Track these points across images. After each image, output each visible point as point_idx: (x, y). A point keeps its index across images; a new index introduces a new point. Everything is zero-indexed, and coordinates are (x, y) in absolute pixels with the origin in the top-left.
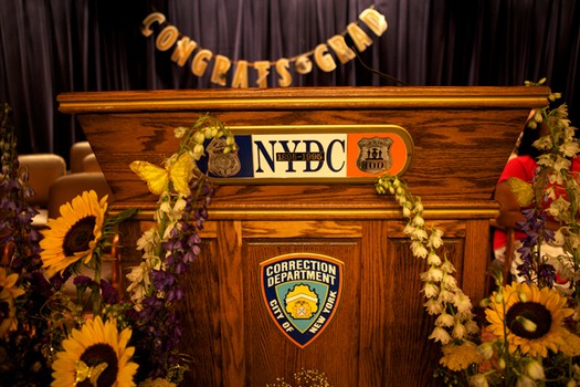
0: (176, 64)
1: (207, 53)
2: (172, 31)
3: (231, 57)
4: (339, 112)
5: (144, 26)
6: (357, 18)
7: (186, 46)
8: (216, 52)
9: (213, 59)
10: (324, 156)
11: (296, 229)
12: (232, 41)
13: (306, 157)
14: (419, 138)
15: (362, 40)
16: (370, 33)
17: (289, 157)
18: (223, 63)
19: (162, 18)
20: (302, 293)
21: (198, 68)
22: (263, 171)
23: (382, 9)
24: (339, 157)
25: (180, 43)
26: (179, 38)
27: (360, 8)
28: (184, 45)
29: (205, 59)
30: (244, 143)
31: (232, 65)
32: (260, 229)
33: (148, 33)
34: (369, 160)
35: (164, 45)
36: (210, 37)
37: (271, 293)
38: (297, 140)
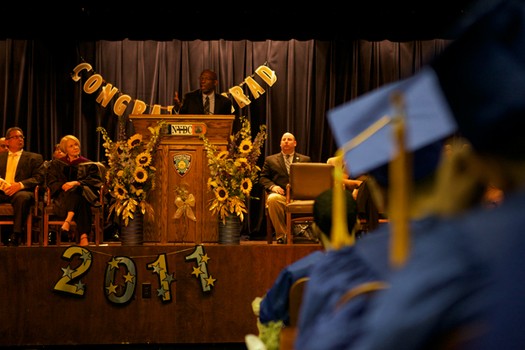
0: (100, 105)
1: (127, 98)
2: (98, 78)
3: (147, 101)
4: (190, 120)
5: (74, 73)
6: (253, 72)
7: (109, 91)
8: (135, 97)
9: (132, 103)
10: (187, 130)
11: (181, 147)
12: (149, 88)
13: (183, 130)
14: (208, 126)
15: (257, 90)
16: (263, 84)
17: (179, 130)
18: (140, 106)
19: (89, 67)
20: (182, 163)
21: (119, 109)
22: (174, 133)
23: (274, 65)
24: (191, 130)
25: (104, 88)
26: (104, 84)
27: (255, 64)
28: (107, 90)
29: (125, 102)
30: (170, 126)
31: (148, 108)
32: (173, 147)
33: (77, 78)
34: (198, 131)
35: (90, 89)
36: (131, 84)
37: (175, 162)
38: (181, 126)
